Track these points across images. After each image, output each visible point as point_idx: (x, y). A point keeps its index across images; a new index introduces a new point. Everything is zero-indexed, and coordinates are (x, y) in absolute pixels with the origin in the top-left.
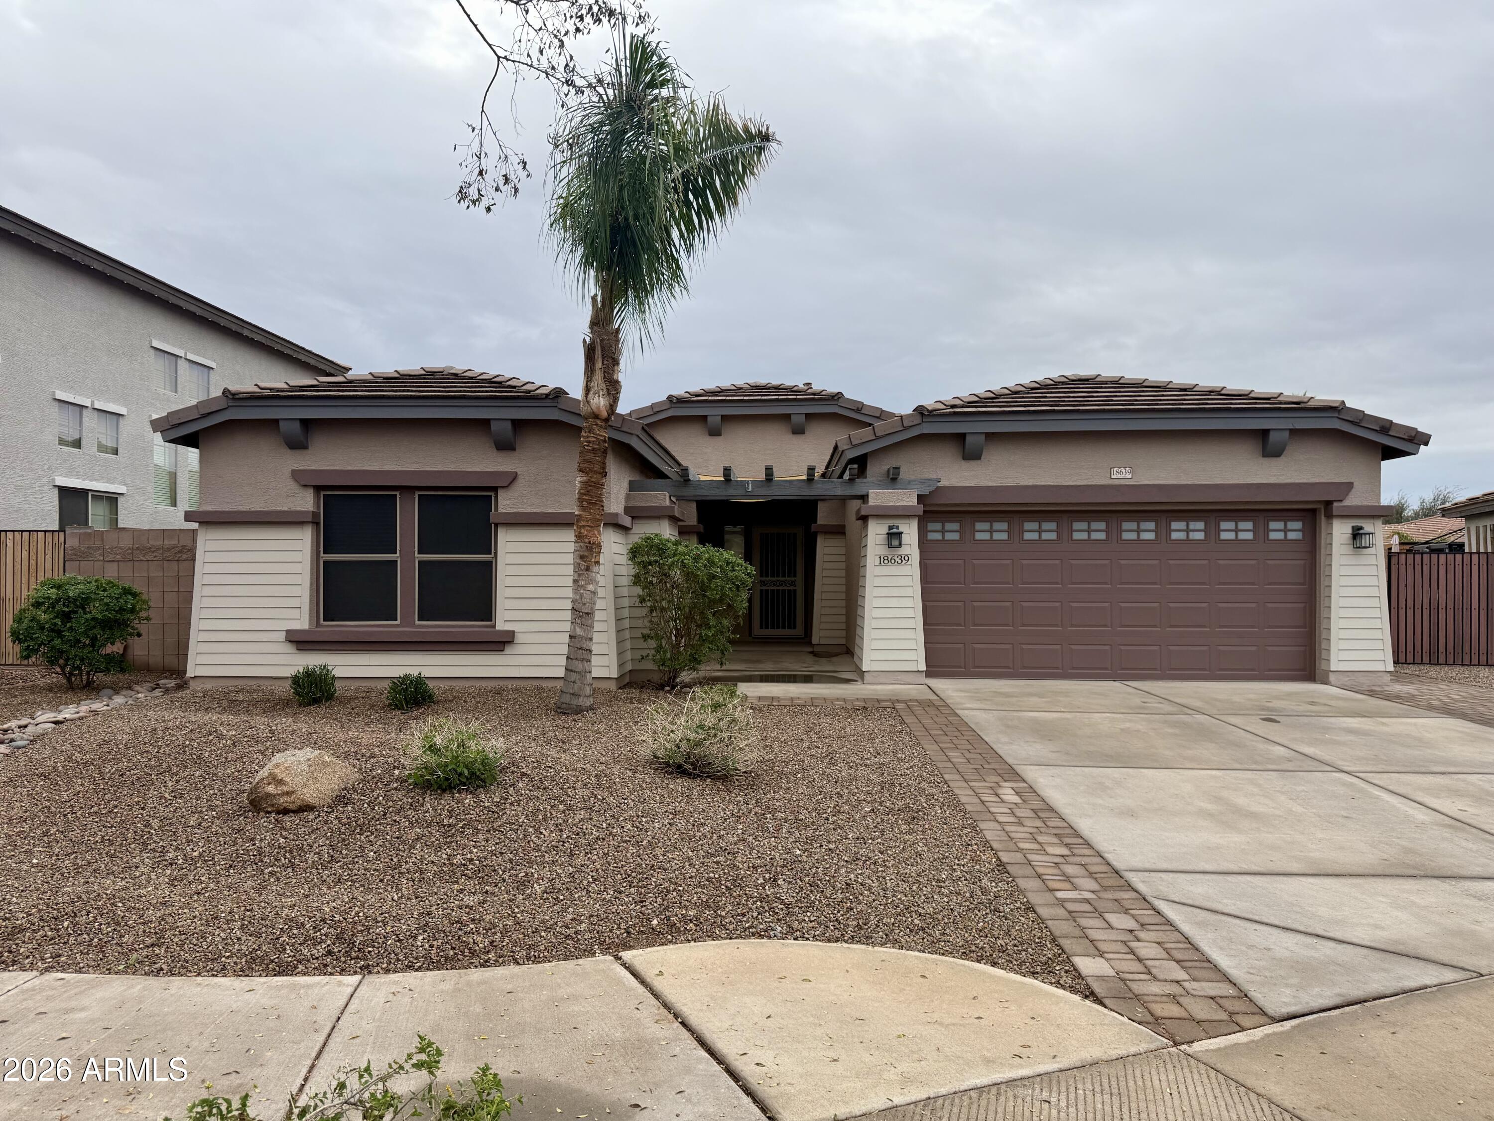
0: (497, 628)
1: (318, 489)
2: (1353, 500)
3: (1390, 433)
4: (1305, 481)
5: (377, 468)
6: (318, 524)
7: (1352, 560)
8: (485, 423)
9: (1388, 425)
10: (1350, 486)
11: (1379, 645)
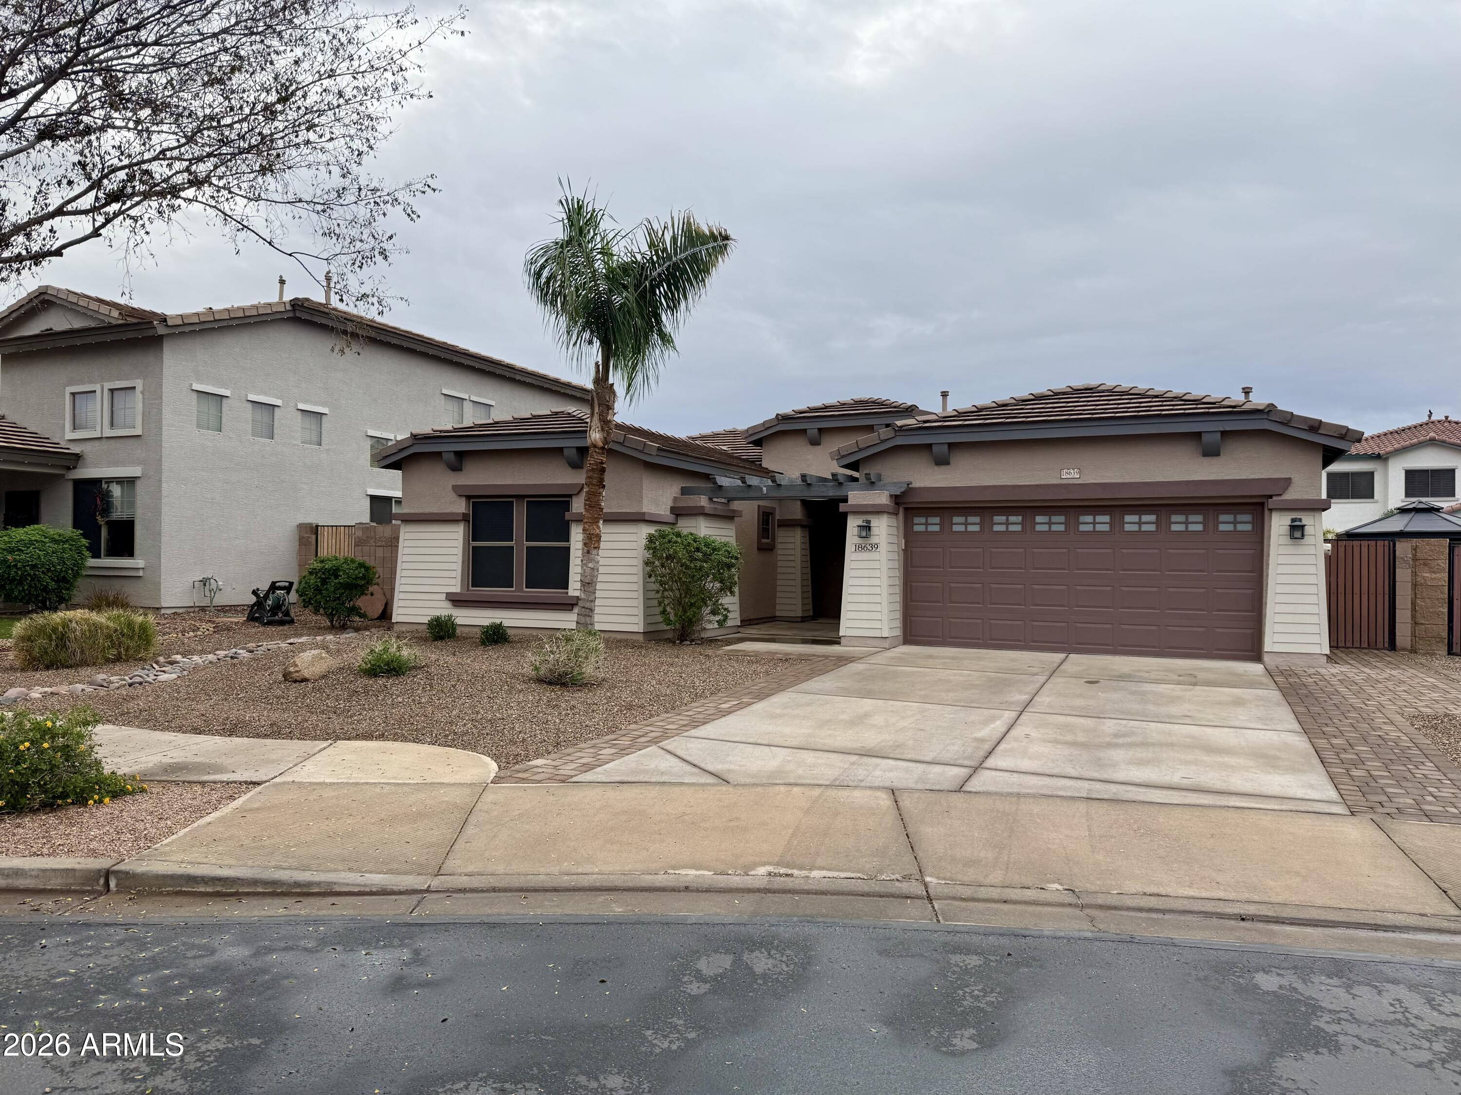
0: (570, 594)
1: (468, 498)
2: (1291, 495)
3: (1320, 432)
4: (1244, 477)
5: (502, 483)
6: (469, 521)
7: (1291, 550)
8: (560, 450)
9: (1317, 425)
10: (1288, 482)
11: (1315, 629)
